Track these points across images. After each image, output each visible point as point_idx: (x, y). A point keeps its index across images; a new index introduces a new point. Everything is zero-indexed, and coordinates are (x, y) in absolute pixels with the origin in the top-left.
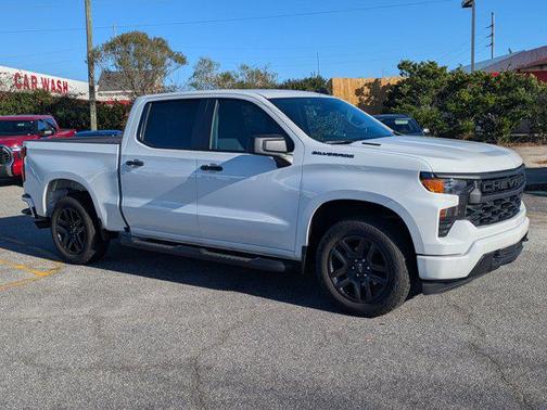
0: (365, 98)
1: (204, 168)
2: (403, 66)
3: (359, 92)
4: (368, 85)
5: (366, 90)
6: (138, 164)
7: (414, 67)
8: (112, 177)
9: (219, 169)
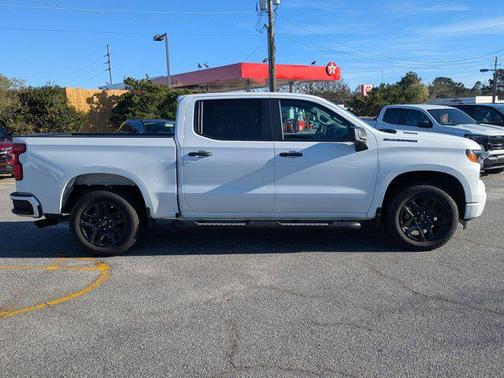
0: (95, 106)
1: (282, 155)
2: (128, 81)
3: (89, 101)
4: (97, 95)
5: (96, 99)
6: (203, 154)
7: (137, 83)
8: (169, 167)
9: (299, 155)
